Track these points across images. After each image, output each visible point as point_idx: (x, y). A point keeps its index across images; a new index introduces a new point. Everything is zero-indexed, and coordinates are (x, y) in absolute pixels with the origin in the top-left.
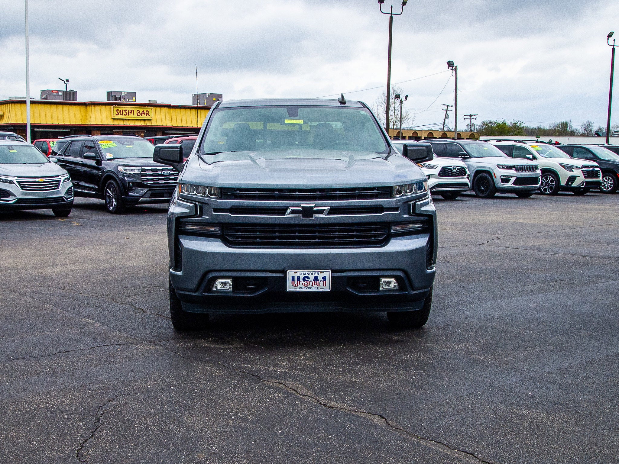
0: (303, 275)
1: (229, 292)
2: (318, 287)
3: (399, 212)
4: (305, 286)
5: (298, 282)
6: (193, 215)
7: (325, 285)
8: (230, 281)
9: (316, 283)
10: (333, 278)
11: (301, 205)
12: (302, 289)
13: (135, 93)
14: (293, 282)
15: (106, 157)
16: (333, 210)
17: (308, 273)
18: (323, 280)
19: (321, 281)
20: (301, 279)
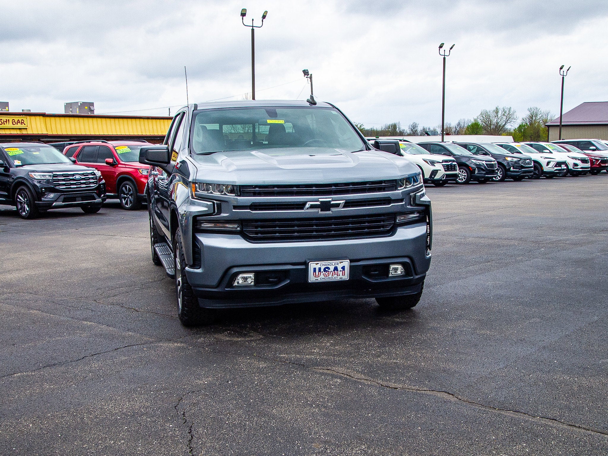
0: (323, 265)
1: (251, 286)
2: (337, 277)
3: (404, 203)
4: (326, 276)
5: (320, 273)
6: (210, 214)
7: (343, 275)
8: (252, 275)
9: (336, 273)
10: (351, 267)
11: (319, 199)
12: (323, 279)
13: (8, 102)
14: (315, 273)
15: (15, 164)
16: (348, 204)
17: (328, 263)
18: (342, 270)
19: (340, 271)
20: (322, 270)
